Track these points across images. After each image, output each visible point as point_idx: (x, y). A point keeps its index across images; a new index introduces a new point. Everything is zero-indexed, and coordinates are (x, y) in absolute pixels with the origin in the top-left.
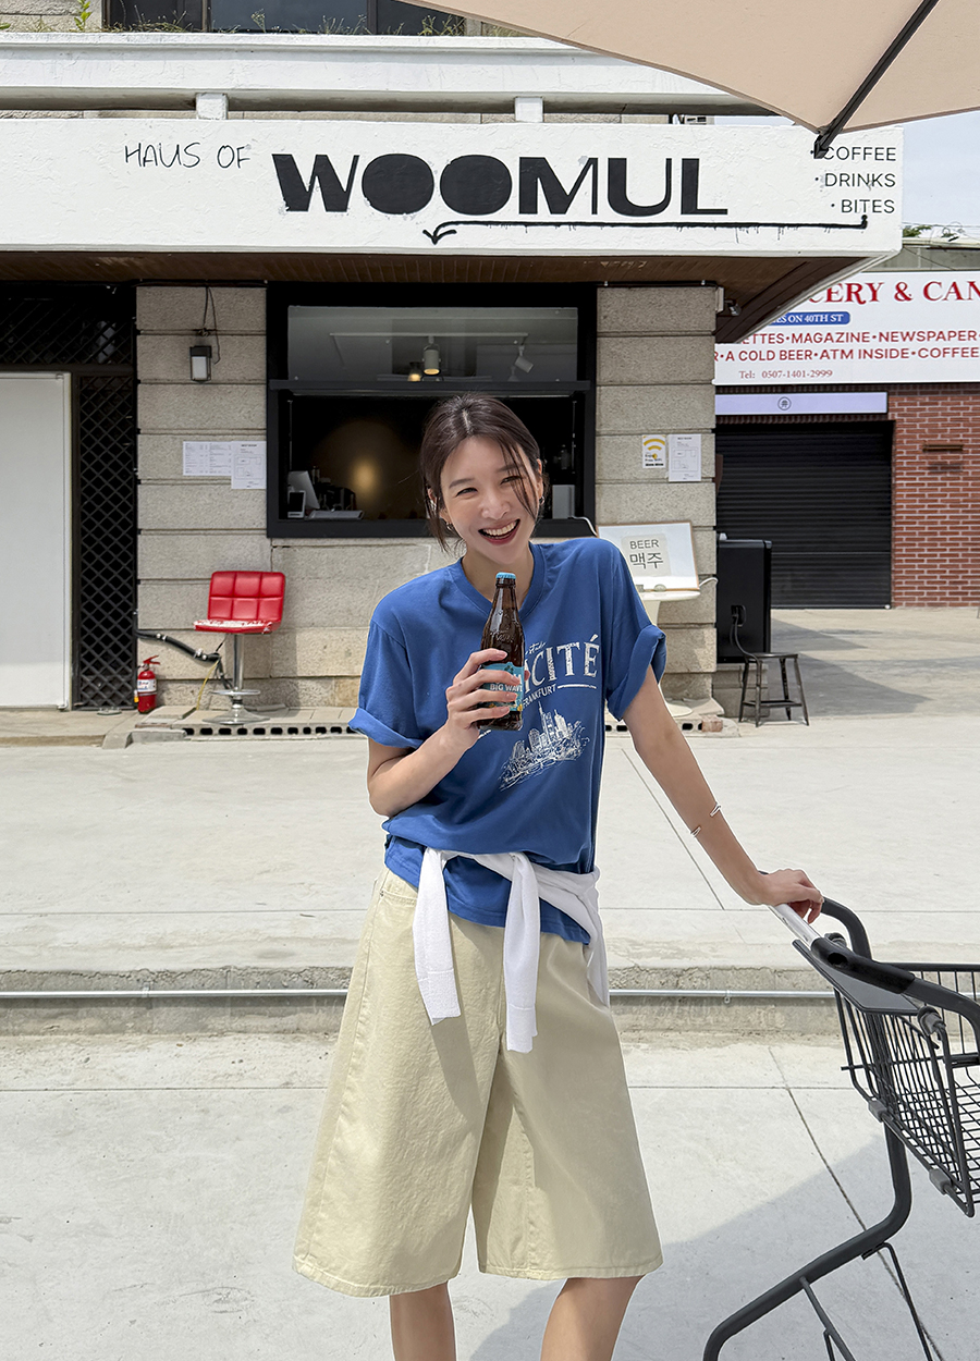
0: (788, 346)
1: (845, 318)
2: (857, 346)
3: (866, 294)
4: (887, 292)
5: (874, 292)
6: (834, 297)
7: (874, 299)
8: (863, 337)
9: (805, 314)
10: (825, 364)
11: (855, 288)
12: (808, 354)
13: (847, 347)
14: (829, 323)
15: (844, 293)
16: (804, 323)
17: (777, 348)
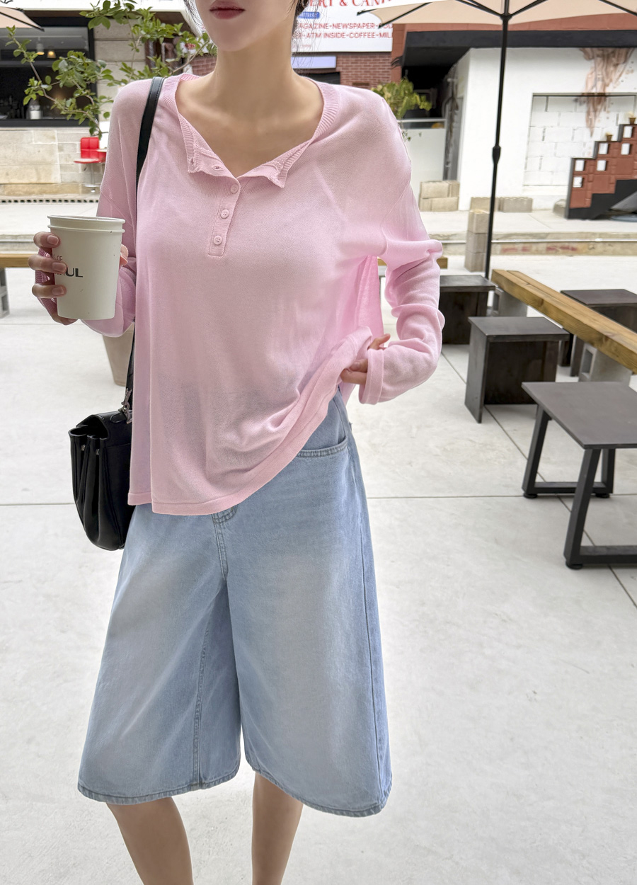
1: (318, 15)
3: (327, 2)
4: (337, 1)
5: (331, 0)
7: (331, 4)
8: (326, 26)
10: (308, 40)
12: (300, 35)
13: (318, 31)
14: (311, 18)
15: (317, 1)
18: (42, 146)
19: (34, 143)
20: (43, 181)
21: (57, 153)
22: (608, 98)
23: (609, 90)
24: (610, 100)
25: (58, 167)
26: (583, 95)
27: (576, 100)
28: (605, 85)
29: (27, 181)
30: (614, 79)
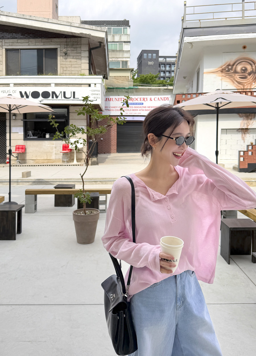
0: (134, 108)
1: (143, 104)
2: (144, 109)
3: (146, 100)
4: (149, 99)
5: (147, 99)
6: (141, 100)
7: (147, 100)
8: (145, 107)
9: (136, 103)
10: (140, 112)
11: (144, 99)
12: (137, 110)
13: (143, 109)
14: (140, 104)
15: (142, 99)
16: (136, 104)
17: (132, 109)
18: (49, 147)
19: (46, 146)
20: (48, 158)
21: (54, 149)
22: (249, 130)
23: (249, 127)
24: (250, 130)
25: (54, 154)
26: (240, 129)
27: (237, 131)
28: (248, 126)
29: (43, 159)
30: (251, 124)
